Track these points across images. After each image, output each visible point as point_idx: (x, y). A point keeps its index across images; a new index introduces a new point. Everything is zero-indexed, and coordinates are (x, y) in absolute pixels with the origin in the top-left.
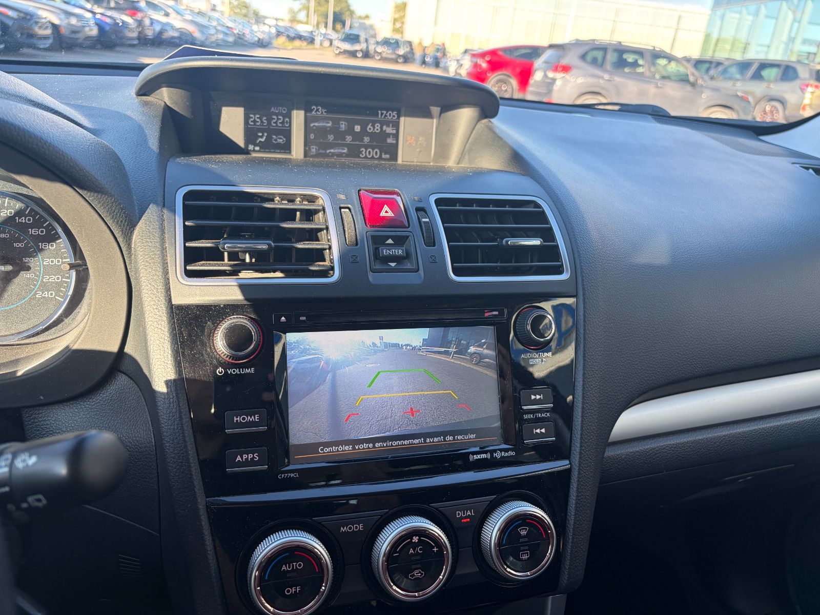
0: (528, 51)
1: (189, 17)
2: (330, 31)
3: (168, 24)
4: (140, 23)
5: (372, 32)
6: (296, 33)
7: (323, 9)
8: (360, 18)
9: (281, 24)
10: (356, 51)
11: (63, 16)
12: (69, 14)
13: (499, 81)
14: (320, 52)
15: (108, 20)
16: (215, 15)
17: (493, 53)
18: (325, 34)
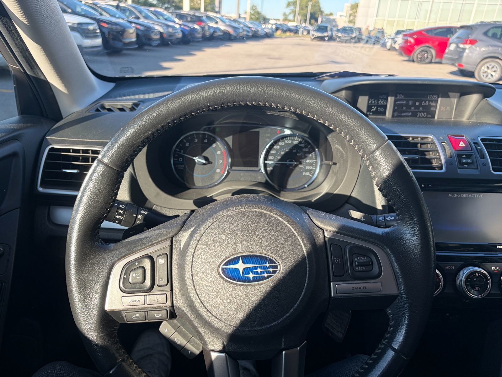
0: (445, 30)
1: (228, 23)
2: (307, 25)
3: (218, 28)
4: (203, 28)
5: (334, 23)
6: (288, 27)
7: (304, 12)
8: (327, 15)
9: (278, 23)
10: (325, 36)
11: (165, 28)
12: (168, 26)
13: (423, 51)
14: (302, 38)
15: (187, 28)
16: (242, 21)
17: (419, 33)
18: (305, 27)
